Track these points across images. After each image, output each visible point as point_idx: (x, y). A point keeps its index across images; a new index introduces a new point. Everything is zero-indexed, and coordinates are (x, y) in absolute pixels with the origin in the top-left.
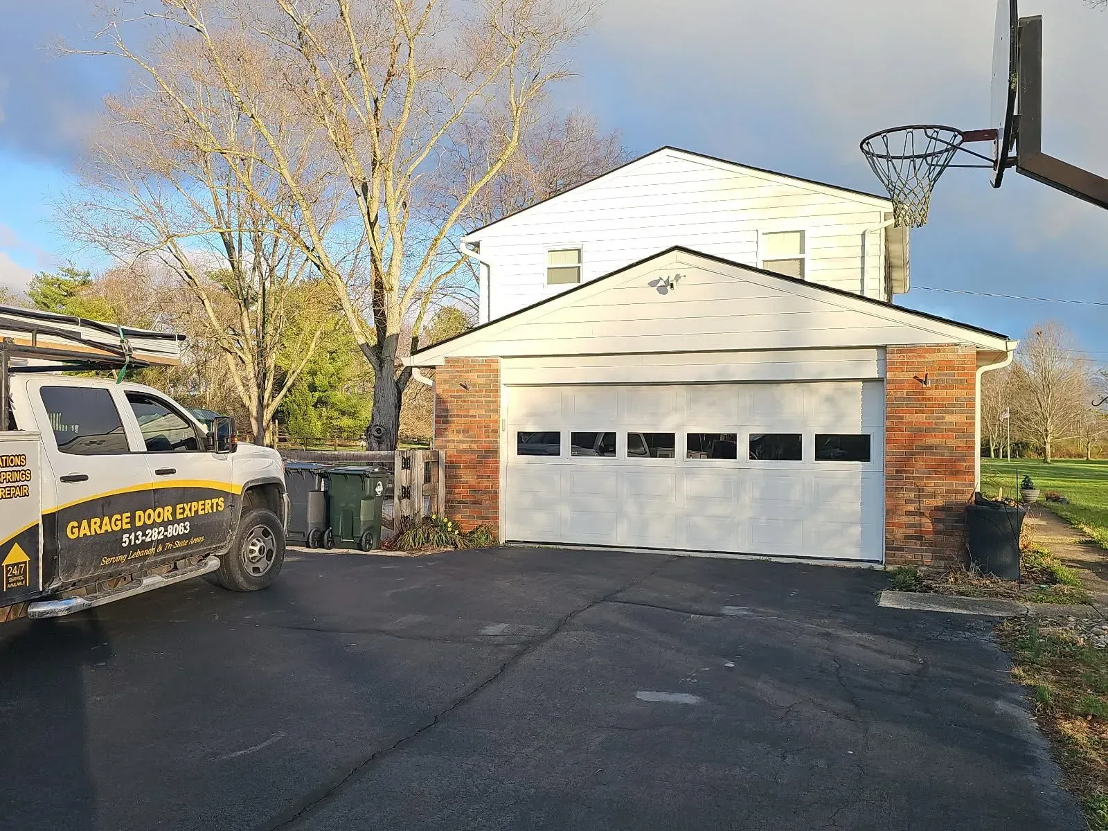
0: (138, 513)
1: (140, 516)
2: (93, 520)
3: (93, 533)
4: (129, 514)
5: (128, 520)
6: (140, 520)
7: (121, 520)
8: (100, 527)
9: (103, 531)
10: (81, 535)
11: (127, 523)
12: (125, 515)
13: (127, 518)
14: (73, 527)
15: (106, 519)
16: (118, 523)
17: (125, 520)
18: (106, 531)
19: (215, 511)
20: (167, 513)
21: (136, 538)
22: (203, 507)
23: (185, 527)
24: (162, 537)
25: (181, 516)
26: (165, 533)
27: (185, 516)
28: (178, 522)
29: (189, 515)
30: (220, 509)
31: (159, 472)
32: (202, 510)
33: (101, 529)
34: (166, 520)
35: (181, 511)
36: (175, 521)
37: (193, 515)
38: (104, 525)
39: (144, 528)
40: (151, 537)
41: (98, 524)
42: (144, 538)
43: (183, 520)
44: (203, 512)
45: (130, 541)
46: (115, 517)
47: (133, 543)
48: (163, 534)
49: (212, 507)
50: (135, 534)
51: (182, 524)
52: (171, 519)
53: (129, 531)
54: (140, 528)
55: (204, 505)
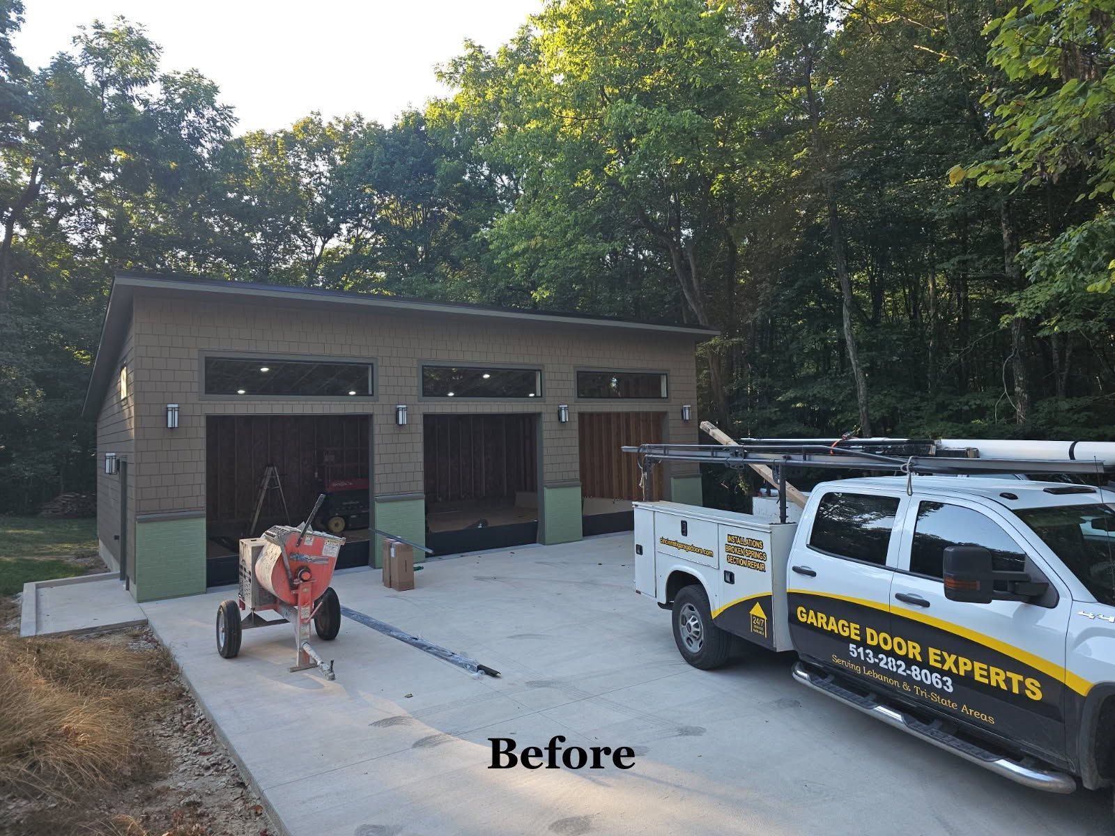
0: (869, 631)
1: (872, 635)
2: (819, 615)
3: (820, 626)
4: (858, 627)
5: (858, 632)
6: (872, 639)
7: (849, 627)
8: (827, 624)
9: (829, 629)
10: (809, 622)
11: (856, 634)
12: (853, 625)
13: (855, 628)
14: (802, 612)
15: (832, 619)
16: (845, 628)
17: (853, 631)
18: (832, 631)
19: (1016, 690)
20: (914, 650)
21: (866, 655)
22: (985, 673)
23: (944, 683)
24: (904, 674)
25: (939, 665)
26: (909, 672)
27: (946, 668)
28: (933, 670)
29: (954, 670)
30: (1028, 693)
31: (899, 597)
32: (981, 676)
33: (827, 626)
34: (911, 656)
35: (939, 658)
36: (924, 665)
37: (962, 673)
38: (830, 623)
39: (877, 650)
40: (887, 664)
41: (825, 619)
42: (877, 661)
43: (943, 673)
44: (986, 681)
45: (859, 654)
46: (841, 622)
47: (862, 658)
48: (904, 671)
49: (1008, 681)
50: (864, 650)
51: (939, 676)
52: (919, 658)
53: (858, 644)
54: (871, 647)
55: (988, 671)
